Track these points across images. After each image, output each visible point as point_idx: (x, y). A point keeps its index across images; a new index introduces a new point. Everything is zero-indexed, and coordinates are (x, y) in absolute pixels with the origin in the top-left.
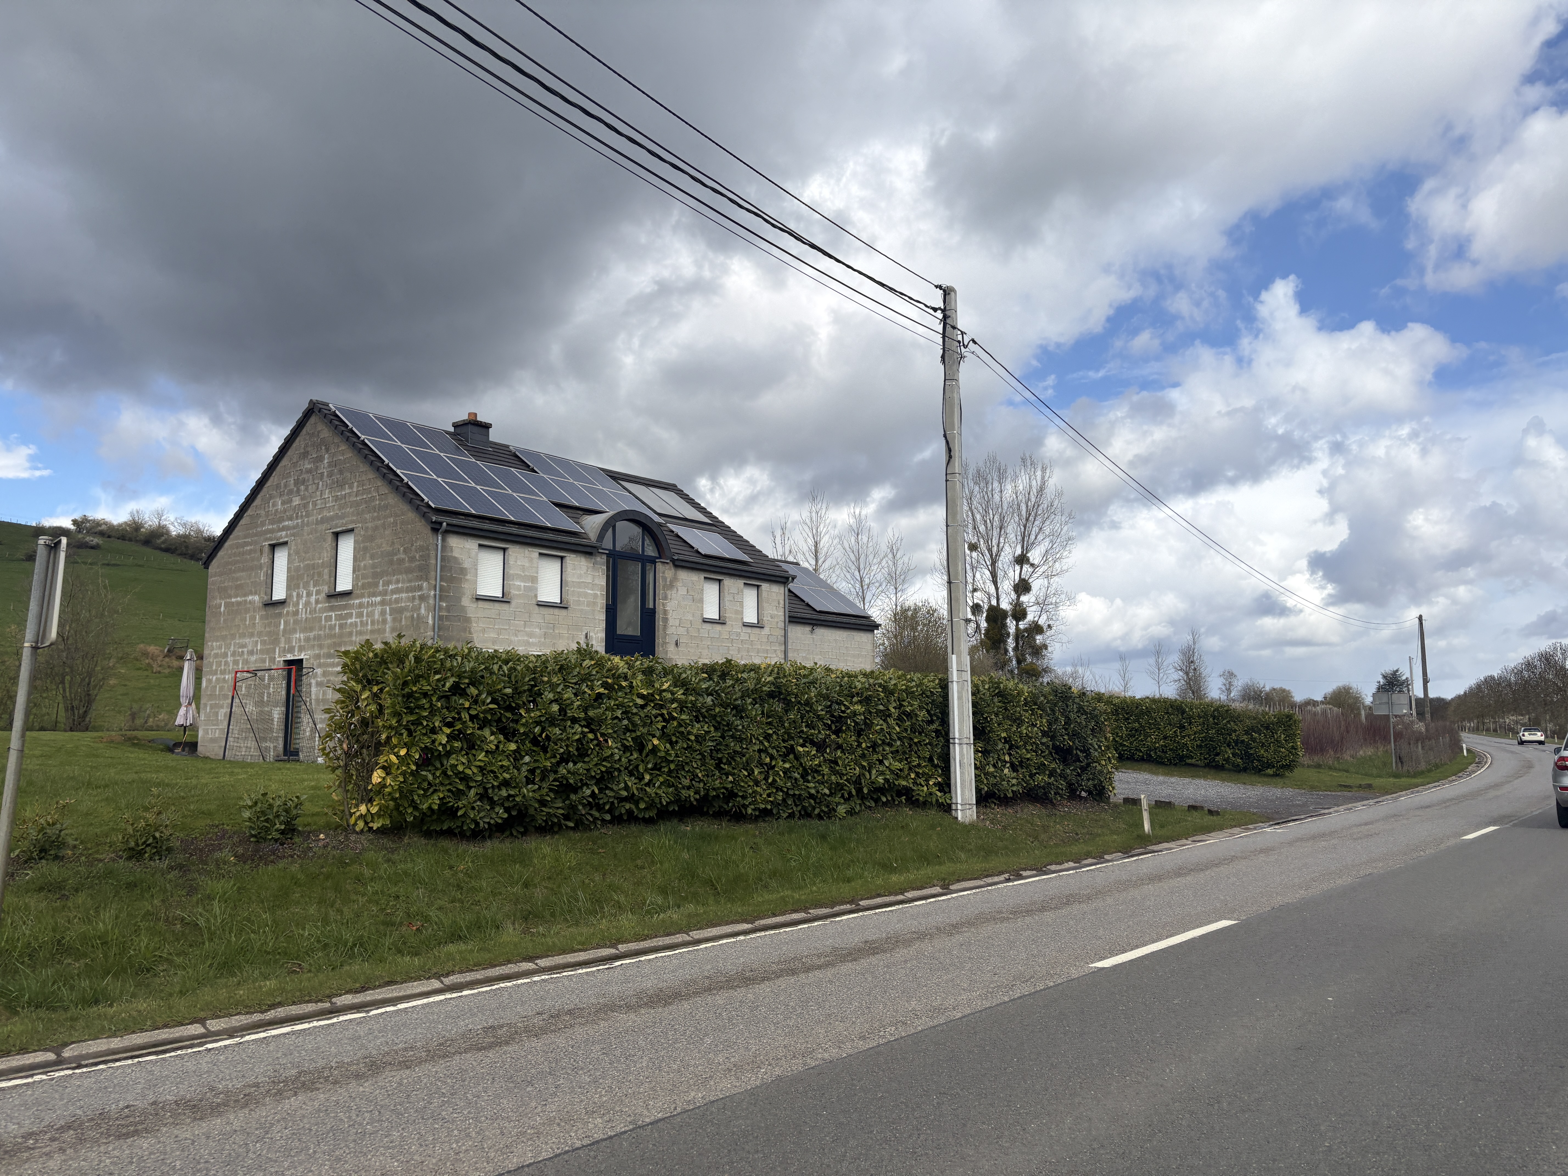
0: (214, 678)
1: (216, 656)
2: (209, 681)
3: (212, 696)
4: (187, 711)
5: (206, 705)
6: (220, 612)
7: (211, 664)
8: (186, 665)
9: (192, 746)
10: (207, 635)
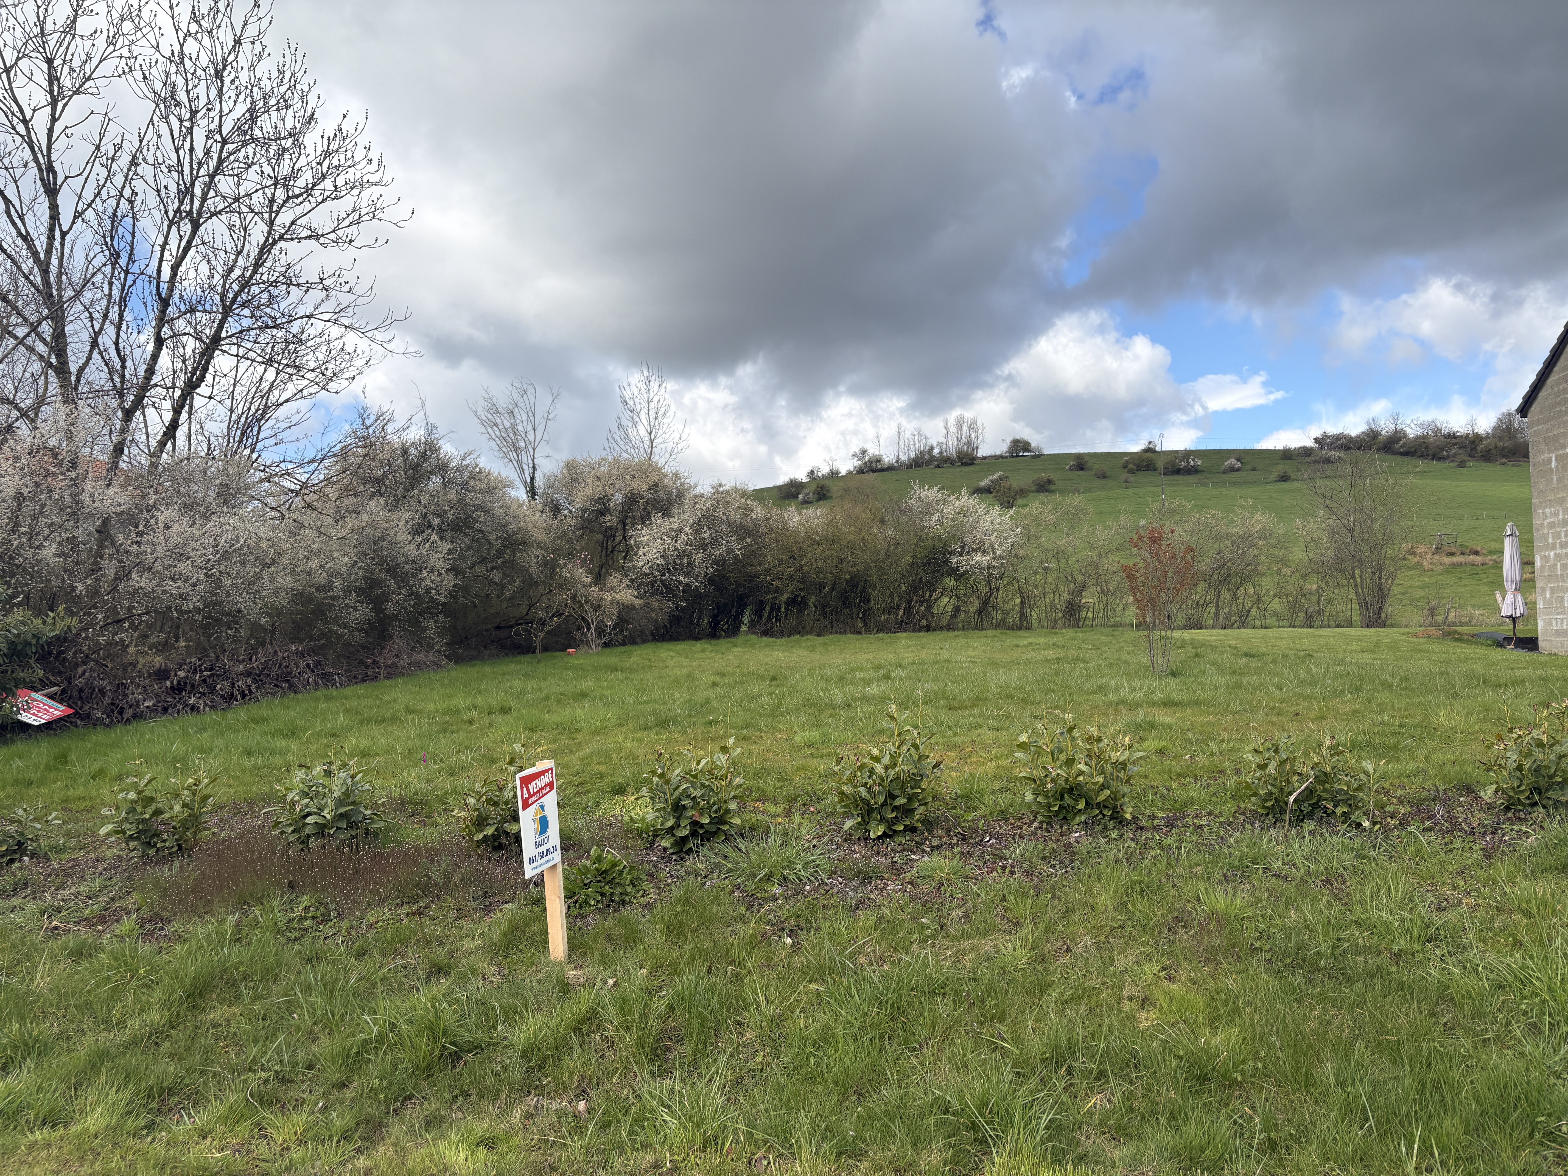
0: (1552, 554)
1: (1552, 525)
2: (1546, 559)
3: (1551, 577)
4: (1515, 599)
5: (1543, 589)
6: (1551, 469)
7: (1545, 537)
8: (1507, 541)
9: (1530, 643)
10: (1534, 501)
